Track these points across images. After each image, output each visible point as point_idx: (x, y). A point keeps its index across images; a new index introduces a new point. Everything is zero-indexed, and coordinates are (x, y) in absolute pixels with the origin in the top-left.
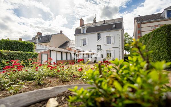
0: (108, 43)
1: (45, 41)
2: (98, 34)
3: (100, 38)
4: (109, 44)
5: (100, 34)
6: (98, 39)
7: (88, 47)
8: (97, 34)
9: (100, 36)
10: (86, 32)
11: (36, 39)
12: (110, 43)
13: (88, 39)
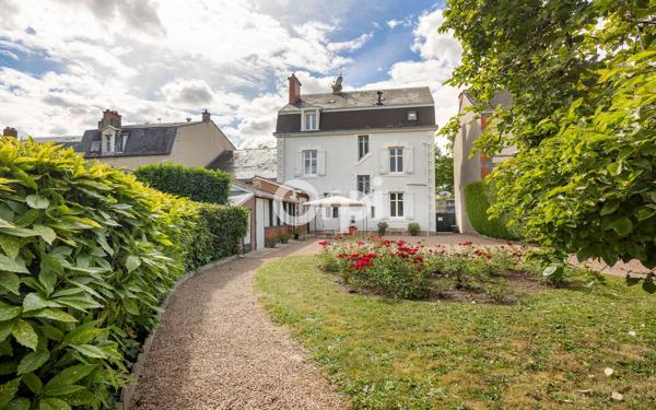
0: (393, 169)
1: (149, 150)
2: (360, 138)
3: (367, 151)
4: (396, 173)
5: (367, 138)
6: (361, 156)
7: (323, 179)
8: (356, 137)
9: (367, 145)
10: (317, 129)
11: (104, 138)
12: (400, 169)
13: (326, 153)
